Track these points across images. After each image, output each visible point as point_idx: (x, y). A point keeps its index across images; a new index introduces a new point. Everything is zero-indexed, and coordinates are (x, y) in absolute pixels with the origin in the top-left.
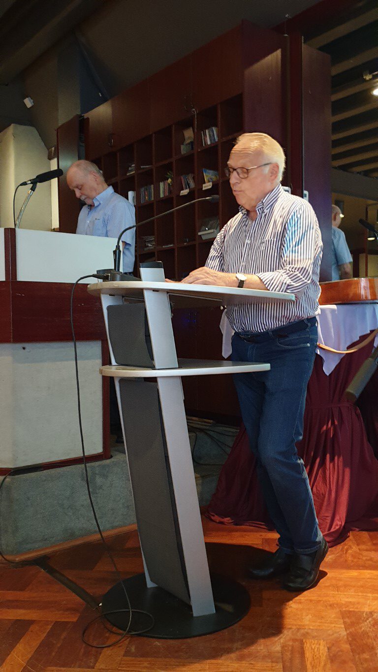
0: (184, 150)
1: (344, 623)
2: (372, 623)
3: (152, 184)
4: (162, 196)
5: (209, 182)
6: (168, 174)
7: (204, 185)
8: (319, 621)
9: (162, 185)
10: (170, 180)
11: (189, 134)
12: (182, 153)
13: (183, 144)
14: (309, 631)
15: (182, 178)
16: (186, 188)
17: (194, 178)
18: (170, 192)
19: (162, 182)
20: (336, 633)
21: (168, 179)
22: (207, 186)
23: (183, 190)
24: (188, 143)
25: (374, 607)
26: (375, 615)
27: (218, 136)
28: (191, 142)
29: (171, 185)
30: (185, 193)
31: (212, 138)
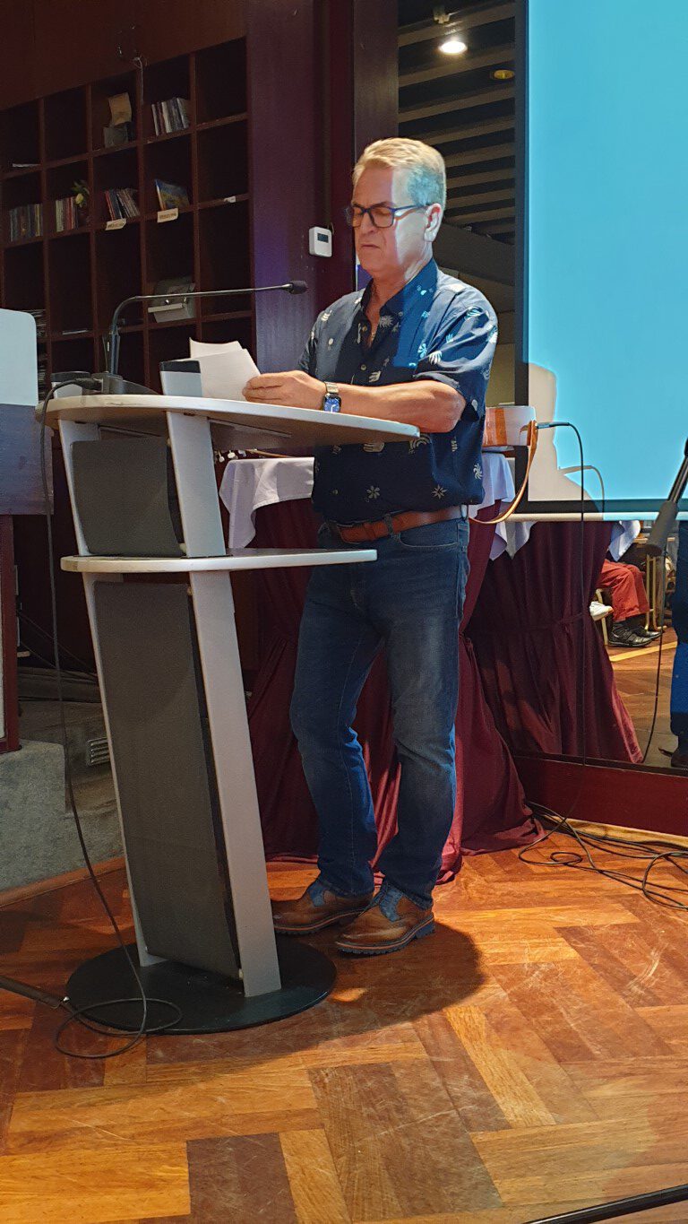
0: (110, 139)
1: (499, 981)
2: (541, 977)
3: (39, 202)
4: (60, 227)
5: (168, 208)
6: (76, 184)
7: (159, 213)
9: (59, 205)
10: (79, 198)
11: (121, 107)
12: (107, 146)
13: (108, 127)
14: (448, 997)
15: (107, 194)
16: (118, 218)
17: (136, 198)
18: (80, 222)
19: (59, 199)
20: (491, 995)
21: (75, 195)
22: (168, 215)
23: (110, 220)
24: (120, 126)
25: (538, 957)
26: (543, 967)
27: (188, 117)
28: (127, 123)
29: (81, 206)
30: (116, 225)
31: (177, 121)
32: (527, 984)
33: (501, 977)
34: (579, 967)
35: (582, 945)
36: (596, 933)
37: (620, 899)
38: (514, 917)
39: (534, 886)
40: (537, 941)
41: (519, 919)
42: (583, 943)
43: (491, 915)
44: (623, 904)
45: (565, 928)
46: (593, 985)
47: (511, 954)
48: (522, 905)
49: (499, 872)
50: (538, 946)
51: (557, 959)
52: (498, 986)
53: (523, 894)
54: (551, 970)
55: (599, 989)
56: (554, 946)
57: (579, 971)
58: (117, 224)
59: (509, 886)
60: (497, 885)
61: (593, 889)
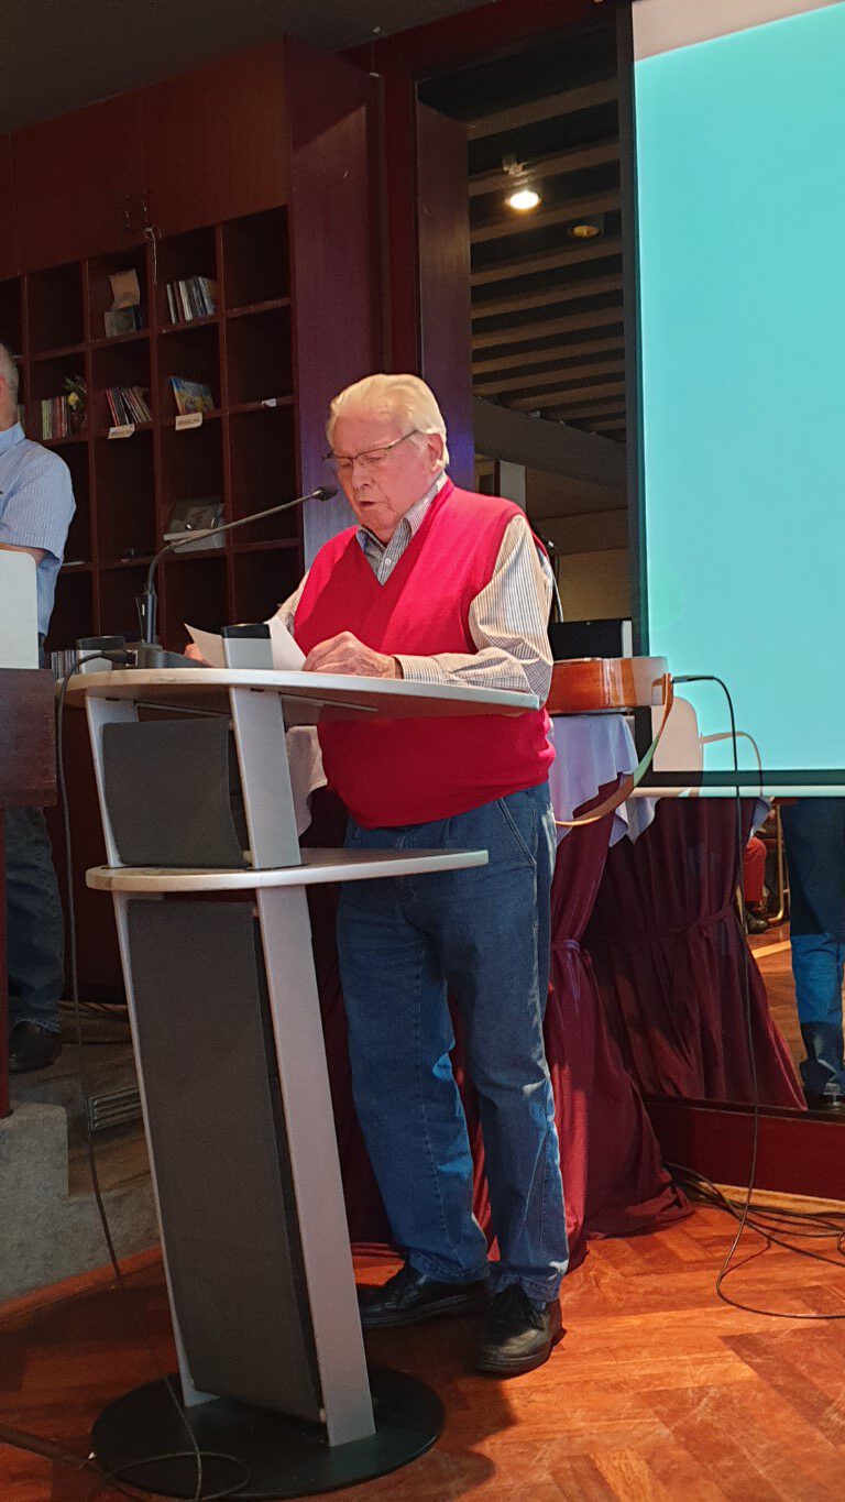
0: (113, 326)
1: (657, 1413)
2: (711, 1405)
4: (48, 433)
5: (188, 412)
6: (68, 381)
7: (178, 419)
8: (604, 1418)
9: (46, 406)
10: (73, 398)
11: (126, 287)
12: (108, 335)
13: (109, 311)
14: (594, 1438)
15: (110, 394)
16: (124, 423)
17: (147, 398)
18: (73, 427)
19: (46, 399)
20: (650, 1433)
21: (70, 394)
22: (189, 421)
23: (114, 426)
24: (124, 309)
25: (703, 1378)
26: (712, 1392)
27: (215, 301)
28: (135, 307)
29: (75, 408)
31: (199, 307)
32: (695, 1419)
33: (660, 1407)
34: (761, 1390)
35: (757, 1360)
36: (774, 1342)
37: (798, 1294)
38: (665, 1323)
39: (685, 1279)
40: (700, 1356)
41: (673, 1327)
42: (759, 1356)
43: (635, 1321)
44: (804, 1301)
45: (733, 1337)
46: (781, 1416)
47: (669, 1374)
48: (673, 1306)
49: (639, 1261)
50: (700, 1362)
51: (728, 1379)
52: (657, 1420)
53: (673, 1290)
54: (724, 1396)
55: (788, 1420)
56: (721, 1362)
57: (760, 1396)
58: (122, 431)
59: (655, 1281)
60: (637, 1280)
61: (762, 1281)
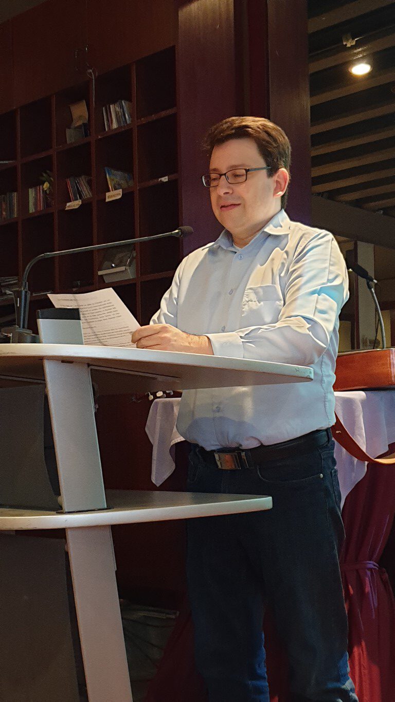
0: (71, 137)
3: (15, 191)
5: (116, 189)
6: (44, 175)
7: (107, 194)
9: (32, 193)
10: (46, 185)
11: (80, 112)
12: (68, 142)
13: (69, 128)
15: (68, 181)
16: (77, 199)
17: (89, 183)
18: (47, 205)
19: (32, 188)
21: (44, 184)
22: (114, 195)
23: (71, 201)
24: (80, 127)
27: (131, 116)
28: (84, 125)
29: (48, 192)
30: (74, 206)
31: (122, 119)
58: (74, 204)
